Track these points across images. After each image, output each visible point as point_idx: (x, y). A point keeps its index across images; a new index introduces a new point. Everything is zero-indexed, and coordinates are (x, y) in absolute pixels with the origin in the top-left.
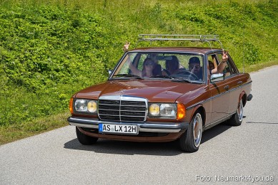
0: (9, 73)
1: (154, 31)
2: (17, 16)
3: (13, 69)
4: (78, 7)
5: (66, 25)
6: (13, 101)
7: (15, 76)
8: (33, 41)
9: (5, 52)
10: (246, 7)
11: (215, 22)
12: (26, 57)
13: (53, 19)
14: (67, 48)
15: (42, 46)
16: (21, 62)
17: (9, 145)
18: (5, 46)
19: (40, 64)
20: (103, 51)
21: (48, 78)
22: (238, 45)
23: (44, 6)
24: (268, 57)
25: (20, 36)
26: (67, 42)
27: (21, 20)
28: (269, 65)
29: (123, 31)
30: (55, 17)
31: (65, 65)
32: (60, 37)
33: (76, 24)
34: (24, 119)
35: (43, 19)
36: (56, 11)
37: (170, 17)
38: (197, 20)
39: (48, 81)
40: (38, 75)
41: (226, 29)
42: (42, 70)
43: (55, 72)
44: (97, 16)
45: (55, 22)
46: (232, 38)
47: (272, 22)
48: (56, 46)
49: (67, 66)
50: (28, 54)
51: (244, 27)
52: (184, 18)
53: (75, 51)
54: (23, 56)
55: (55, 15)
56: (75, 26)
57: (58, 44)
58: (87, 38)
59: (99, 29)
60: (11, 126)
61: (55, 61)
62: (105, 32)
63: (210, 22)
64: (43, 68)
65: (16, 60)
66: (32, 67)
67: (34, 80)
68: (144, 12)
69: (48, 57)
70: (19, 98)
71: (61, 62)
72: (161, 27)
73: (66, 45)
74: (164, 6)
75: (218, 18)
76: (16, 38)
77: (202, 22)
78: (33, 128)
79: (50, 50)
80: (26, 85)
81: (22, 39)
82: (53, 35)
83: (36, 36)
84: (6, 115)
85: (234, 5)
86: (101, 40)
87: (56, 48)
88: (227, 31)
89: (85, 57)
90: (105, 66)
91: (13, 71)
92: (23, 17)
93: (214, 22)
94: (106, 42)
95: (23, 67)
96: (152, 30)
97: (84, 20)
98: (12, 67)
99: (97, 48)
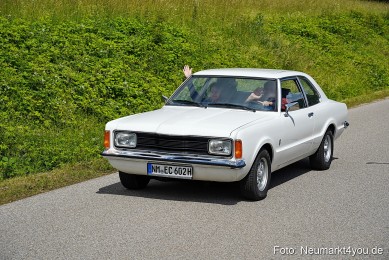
0: (77, 99)
1: (255, 48)
2: (88, 31)
3: (82, 94)
4: (161, 19)
5: (146, 41)
6: (81, 134)
7: (85, 103)
8: (107, 60)
9: (73, 74)
10: (372, 18)
12: (97, 80)
13: (130, 34)
14: (147, 69)
15: (117, 67)
16: (92, 86)
17: (75, 186)
18: (73, 66)
19: (113, 89)
21: (124, 105)
23: (121, 17)
25: (91, 55)
26: (147, 62)
27: (93, 35)
30: (133, 32)
31: (144, 90)
32: (139, 55)
33: (158, 40)
34: (94, 155)
35: (118, 34)
36: (134, 24)
37: (275, 31)
38: (308, 35)
39: (124, 109)
40: (112, 102)
41: (346, 45)
42: (117, 96)
43: (131, 99)
44: (184, 30)
45: (133, 38)
46: (352, 58)
48: (134, 66)
49: (146, 92)
50: (100, 76)
51: (368, 44)
52: (292, 32)
53: (156, 73)
54: (94, 79)
55: (133, 29)
56: (156, 43)
57: (136, 64)
58: (171, 57)
59: (186, 46)
60: (77, 164)
61: (132, 84)
64: (118, 94)
65: (86, 84)
66: (105, 92)
67: (106, 108)
68: (243, 24)
69: (124, 80)
70: (89, 130)
71: (140, 86)
72: (263, 43)
73: (145, 65)
74: (267, 17)
75: (335, 32)
76: (87, 57)
77: (315, 37)
78: (103, 166)
79: (126, 72)
80: (96, 114)
81: (93, 58)
82: (130, 53)
83: (110, 54)
84: (72, 150)
85: (356, 15)
87: (134, 70)
88: (346, 48)
89: (168, 80)
91: (81, 98)
92: (95, 32)
93: (331, 37)
95: (94, 92)
96: (251, 48)
97: (168, 35)
98: (80, 93)
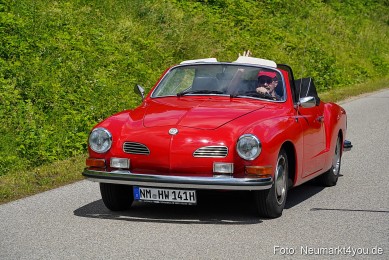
11: (248, 5)
20: (18, 64)
22: (295, 52)
24: (354, 76)
28: (355, 93)
29: (59, 23)
47: (361, 6)
62: (21, 23)
63: (238, 6)
86: (12, 40)
90: (23, 94)
94: (23, 46)
99: (6, 57)
